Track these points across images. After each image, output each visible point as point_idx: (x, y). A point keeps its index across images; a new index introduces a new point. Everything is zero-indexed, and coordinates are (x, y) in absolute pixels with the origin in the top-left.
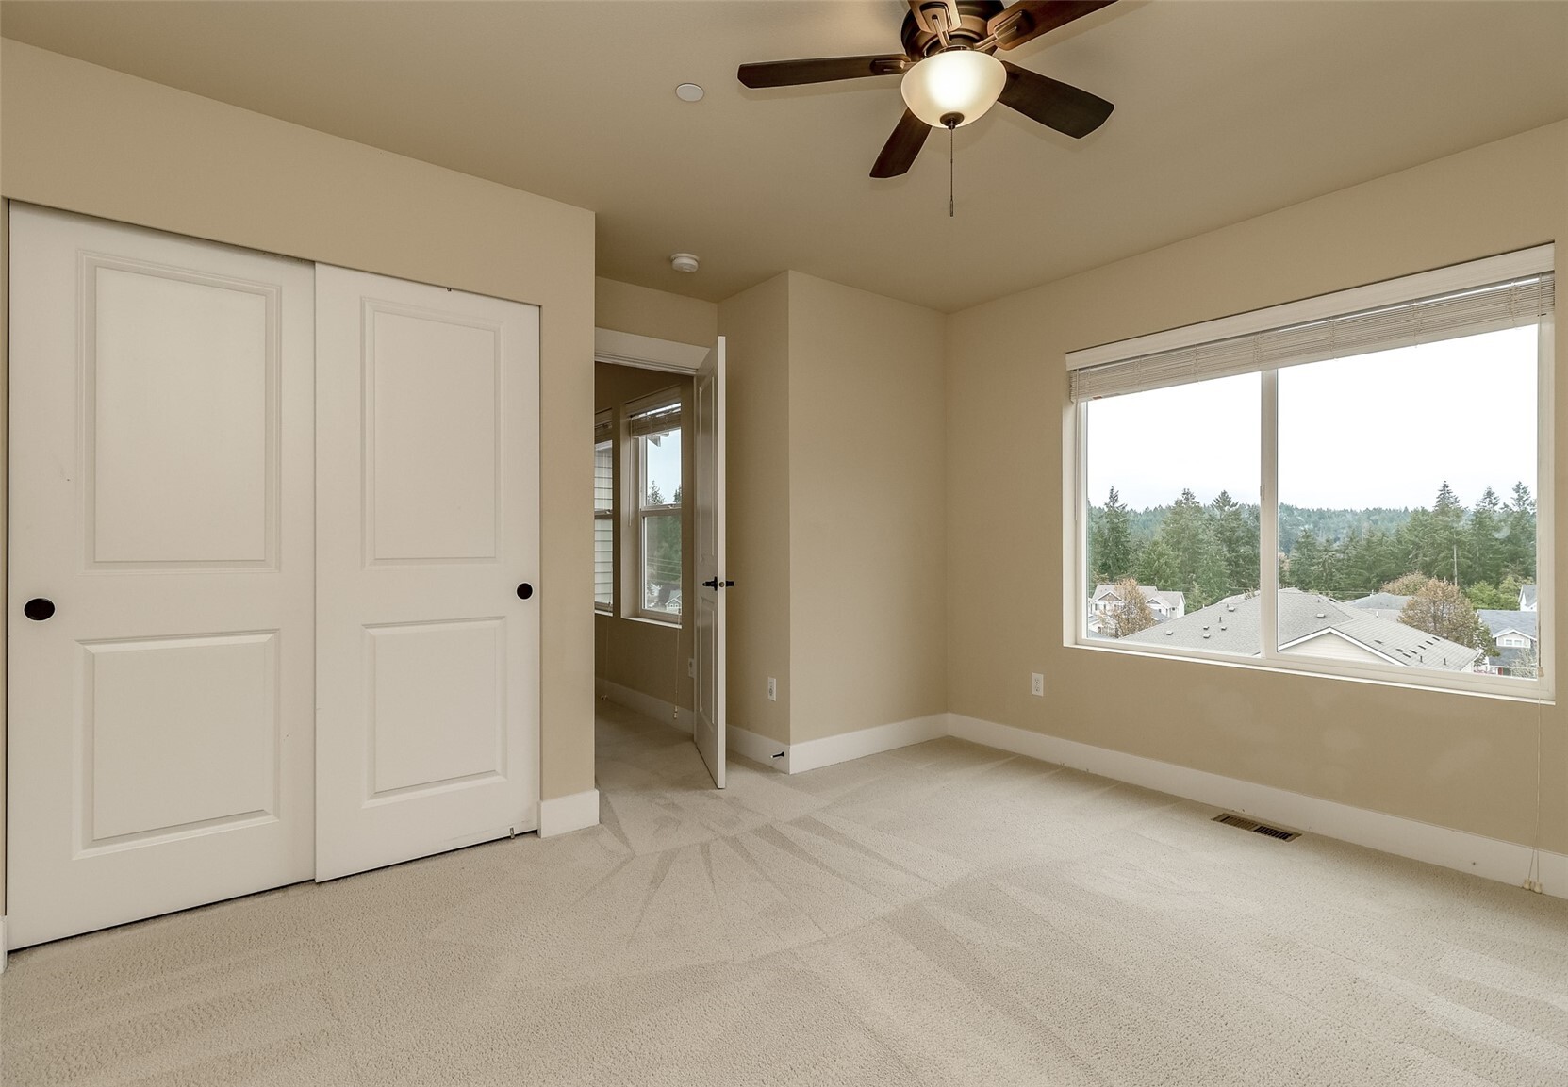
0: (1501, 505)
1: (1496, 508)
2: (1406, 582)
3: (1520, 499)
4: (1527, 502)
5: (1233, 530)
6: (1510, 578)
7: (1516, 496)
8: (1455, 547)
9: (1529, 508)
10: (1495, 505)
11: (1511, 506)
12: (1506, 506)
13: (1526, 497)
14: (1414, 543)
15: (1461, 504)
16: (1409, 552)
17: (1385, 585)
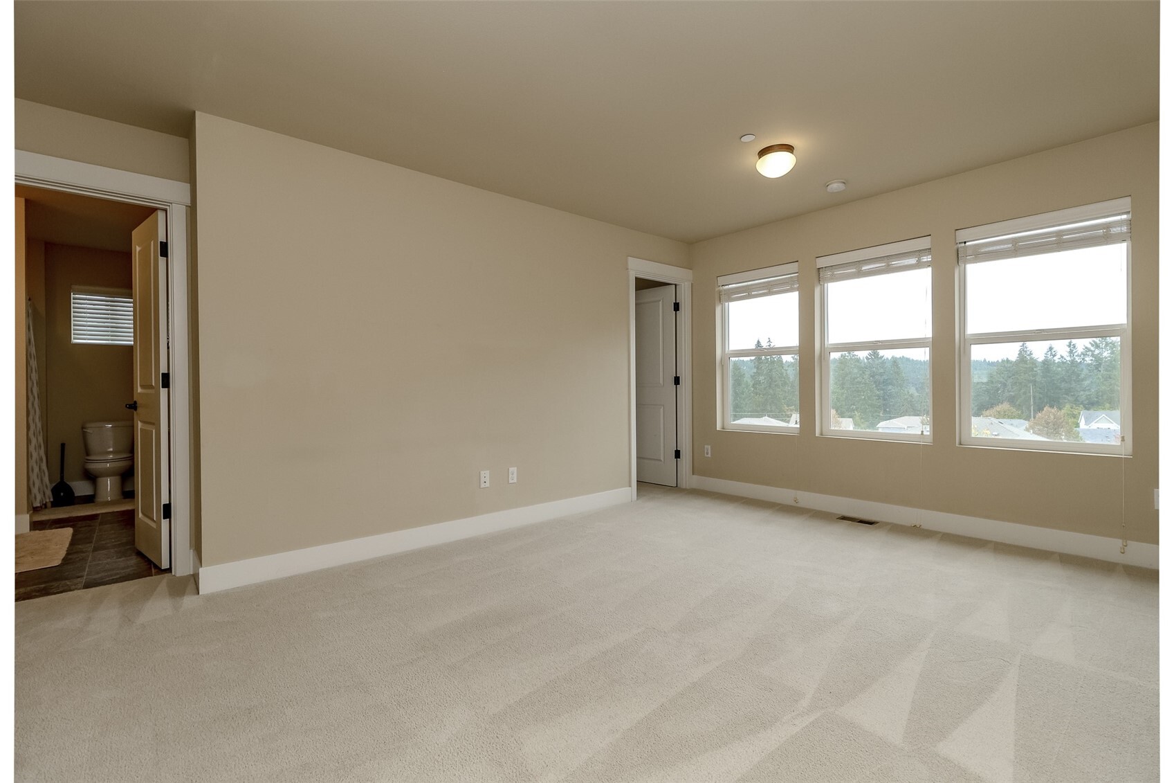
0: (1058, 356)
1: (1055, 358)
2: (998, 410)
3: (1071, 352)
4: (1076, 354)
5: (881, 375)
6: (1068, 406)
7: (1068, 349)
8: (1031, 385)
9: (1077, 358)
10: (1054, 356)
11: (1065, 357)
12: (1062, 357)
13: (1075, 351)
14: (1001, 382)
15: (1033, 356)
16: (998, 389)
17: (984, 412)
